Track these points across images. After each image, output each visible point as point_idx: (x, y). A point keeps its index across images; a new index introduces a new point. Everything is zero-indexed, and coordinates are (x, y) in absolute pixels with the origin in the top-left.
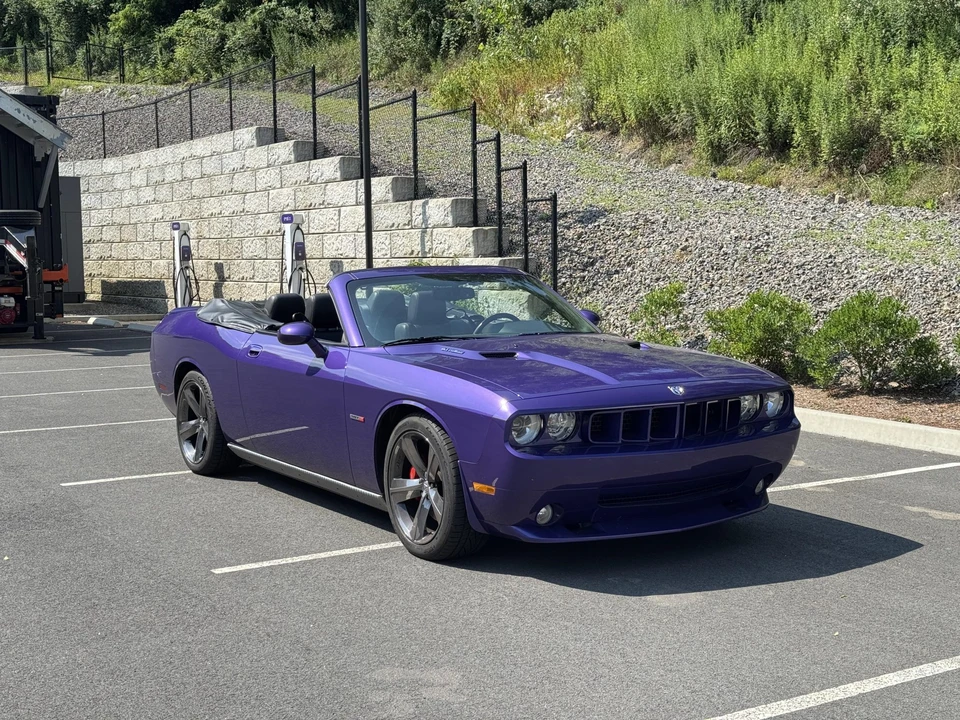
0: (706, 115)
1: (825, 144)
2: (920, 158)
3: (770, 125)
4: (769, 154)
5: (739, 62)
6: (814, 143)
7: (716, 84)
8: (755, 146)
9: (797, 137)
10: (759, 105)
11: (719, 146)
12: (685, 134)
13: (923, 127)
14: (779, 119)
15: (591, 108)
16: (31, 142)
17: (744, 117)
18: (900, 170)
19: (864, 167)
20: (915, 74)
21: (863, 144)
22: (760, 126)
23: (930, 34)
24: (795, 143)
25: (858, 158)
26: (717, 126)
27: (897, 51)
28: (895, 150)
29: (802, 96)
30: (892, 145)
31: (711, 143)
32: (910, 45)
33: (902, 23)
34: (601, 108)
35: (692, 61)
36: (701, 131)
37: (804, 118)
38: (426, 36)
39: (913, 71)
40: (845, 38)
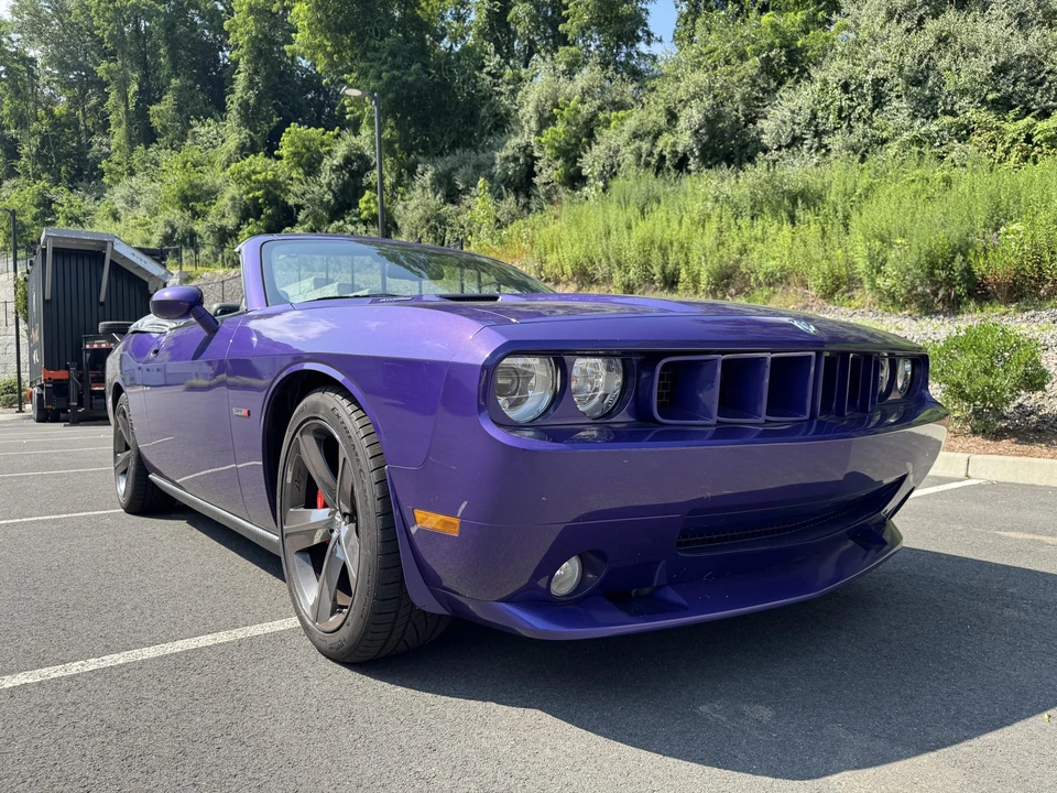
0: (619, 264)
1: (704, 278)
2: (770, 285)
3: (663, 268)
4: (662, 289)
5: (642, 230)
6: (695, 281)
7: (625, 244)
8: (653, 283)
9: (683, 275)
10: (656, 255)
11: (629, 285)
12: (604, 279)
13: (772, 263)
14: (670, 265)
15: (541, 269)
16: (146, 279)
17: (646, 266)
18: (757, 293)
19: (733, 291)
20: (760, 233)
21: (729, 277)
22: (656, 270)
23: (766, 210)
24: (681, 280)
25: (727, 286)
26: (627, 272)
27: (745, 222)
28: (752, 280)
29: (685, 249)
30: (749, 278)
31: (623, 284)
32: (752, 218)
33: (746, 204)
34: (547, 268)
35: (609, 233)
36: (617, 276)
37: (687, 263)
38: (435, 239)
39: (758, 232)
40: (709, 216)
